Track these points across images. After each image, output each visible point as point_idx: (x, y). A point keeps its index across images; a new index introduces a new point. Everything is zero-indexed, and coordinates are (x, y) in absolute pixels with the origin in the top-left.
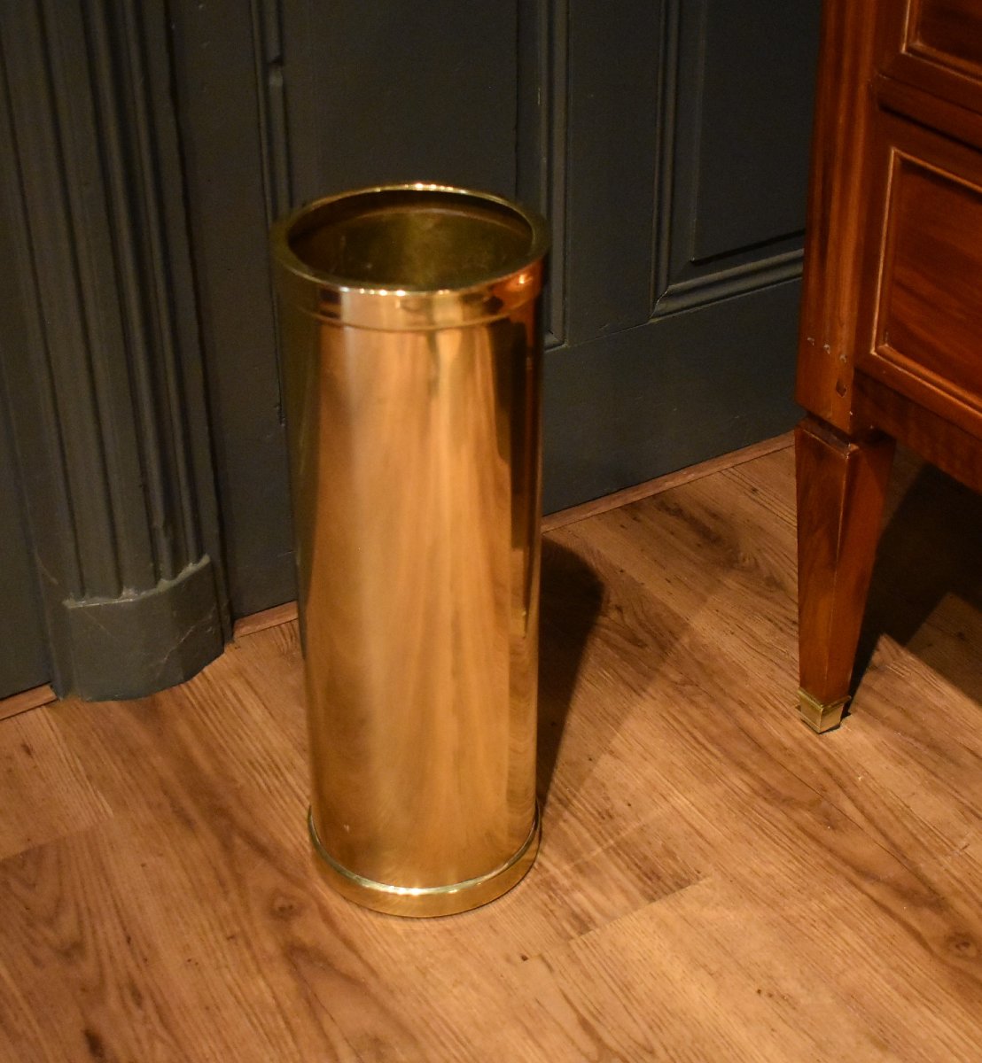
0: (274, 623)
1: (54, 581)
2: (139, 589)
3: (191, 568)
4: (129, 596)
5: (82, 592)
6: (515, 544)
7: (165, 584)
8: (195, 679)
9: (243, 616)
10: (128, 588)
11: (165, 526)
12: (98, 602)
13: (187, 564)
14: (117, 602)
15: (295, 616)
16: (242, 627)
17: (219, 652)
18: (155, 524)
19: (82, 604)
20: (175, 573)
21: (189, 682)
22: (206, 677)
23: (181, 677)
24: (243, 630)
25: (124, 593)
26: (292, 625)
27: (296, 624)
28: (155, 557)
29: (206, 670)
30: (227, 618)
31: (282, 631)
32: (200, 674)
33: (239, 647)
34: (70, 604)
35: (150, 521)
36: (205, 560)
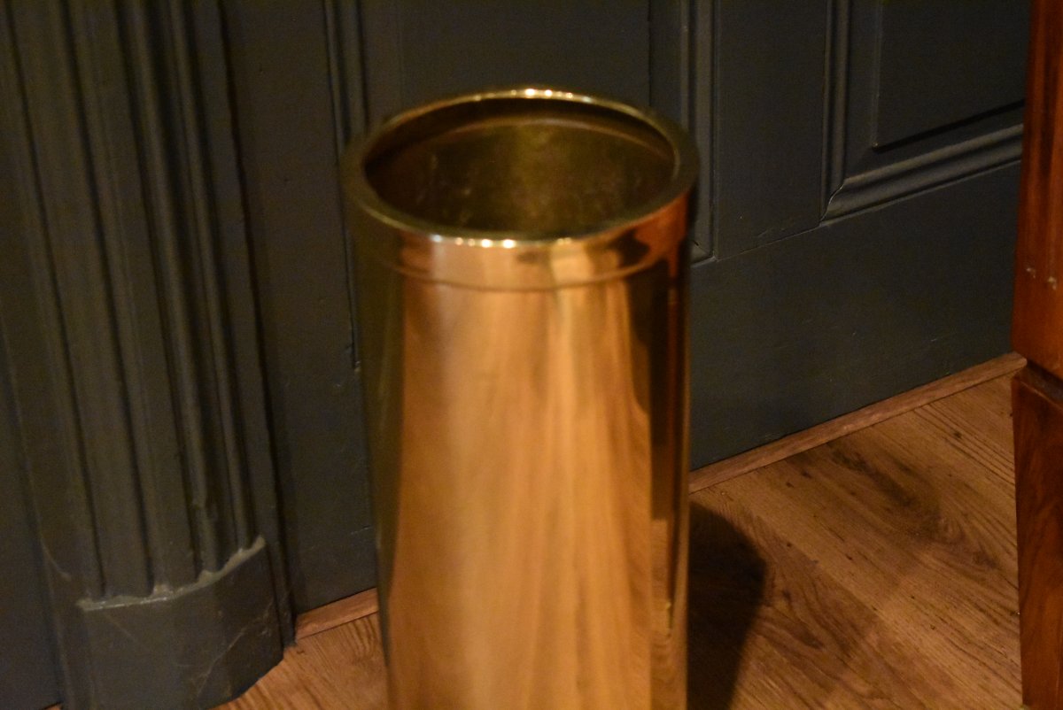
0: (348, 618)
1: (66, 576)
2: (175, 584)
3: (241, 555)
4: (163, 593)
5: (102, 589)
6: (656, 513)
7: (208, 577)
8: (247, 694)
9: (309, 609)
10: (161, 582)
11: (208, 504)
12: (123, 602)
13: (236, 550)
14: (146, 601)
15: (373, 608)
16: (307, 624)
17: (277, 659)
18: (195, 502)
19: (102, 605)
20: (221, 562)
21: (239, 699)
22: (260, 692)
23: (228, 693)
24: (308, 628)
25: (156, 590)
26: (370, 622)
27: (375, 619)
28: (195, 543)
29: (261, 683)
30: (287, 615)
31: (357, 628)
32: (252, 689)
33: (303, 652)
34: (87, 605)
35: (188, 498)
36: (259, 544)
